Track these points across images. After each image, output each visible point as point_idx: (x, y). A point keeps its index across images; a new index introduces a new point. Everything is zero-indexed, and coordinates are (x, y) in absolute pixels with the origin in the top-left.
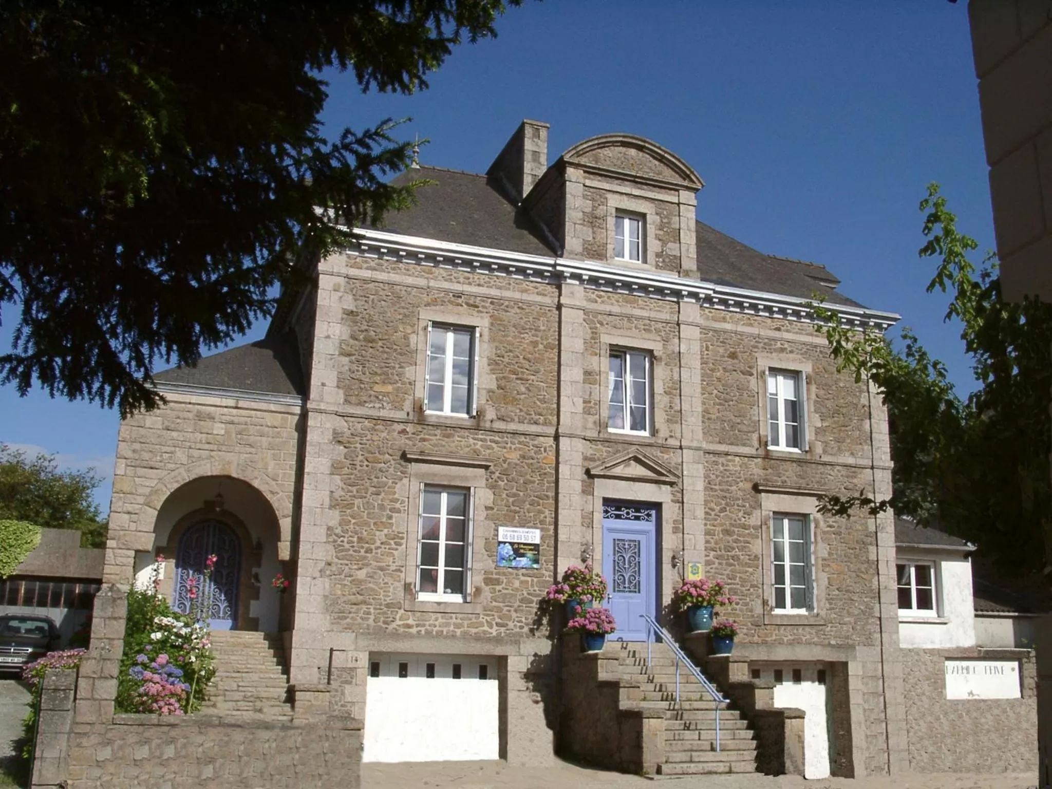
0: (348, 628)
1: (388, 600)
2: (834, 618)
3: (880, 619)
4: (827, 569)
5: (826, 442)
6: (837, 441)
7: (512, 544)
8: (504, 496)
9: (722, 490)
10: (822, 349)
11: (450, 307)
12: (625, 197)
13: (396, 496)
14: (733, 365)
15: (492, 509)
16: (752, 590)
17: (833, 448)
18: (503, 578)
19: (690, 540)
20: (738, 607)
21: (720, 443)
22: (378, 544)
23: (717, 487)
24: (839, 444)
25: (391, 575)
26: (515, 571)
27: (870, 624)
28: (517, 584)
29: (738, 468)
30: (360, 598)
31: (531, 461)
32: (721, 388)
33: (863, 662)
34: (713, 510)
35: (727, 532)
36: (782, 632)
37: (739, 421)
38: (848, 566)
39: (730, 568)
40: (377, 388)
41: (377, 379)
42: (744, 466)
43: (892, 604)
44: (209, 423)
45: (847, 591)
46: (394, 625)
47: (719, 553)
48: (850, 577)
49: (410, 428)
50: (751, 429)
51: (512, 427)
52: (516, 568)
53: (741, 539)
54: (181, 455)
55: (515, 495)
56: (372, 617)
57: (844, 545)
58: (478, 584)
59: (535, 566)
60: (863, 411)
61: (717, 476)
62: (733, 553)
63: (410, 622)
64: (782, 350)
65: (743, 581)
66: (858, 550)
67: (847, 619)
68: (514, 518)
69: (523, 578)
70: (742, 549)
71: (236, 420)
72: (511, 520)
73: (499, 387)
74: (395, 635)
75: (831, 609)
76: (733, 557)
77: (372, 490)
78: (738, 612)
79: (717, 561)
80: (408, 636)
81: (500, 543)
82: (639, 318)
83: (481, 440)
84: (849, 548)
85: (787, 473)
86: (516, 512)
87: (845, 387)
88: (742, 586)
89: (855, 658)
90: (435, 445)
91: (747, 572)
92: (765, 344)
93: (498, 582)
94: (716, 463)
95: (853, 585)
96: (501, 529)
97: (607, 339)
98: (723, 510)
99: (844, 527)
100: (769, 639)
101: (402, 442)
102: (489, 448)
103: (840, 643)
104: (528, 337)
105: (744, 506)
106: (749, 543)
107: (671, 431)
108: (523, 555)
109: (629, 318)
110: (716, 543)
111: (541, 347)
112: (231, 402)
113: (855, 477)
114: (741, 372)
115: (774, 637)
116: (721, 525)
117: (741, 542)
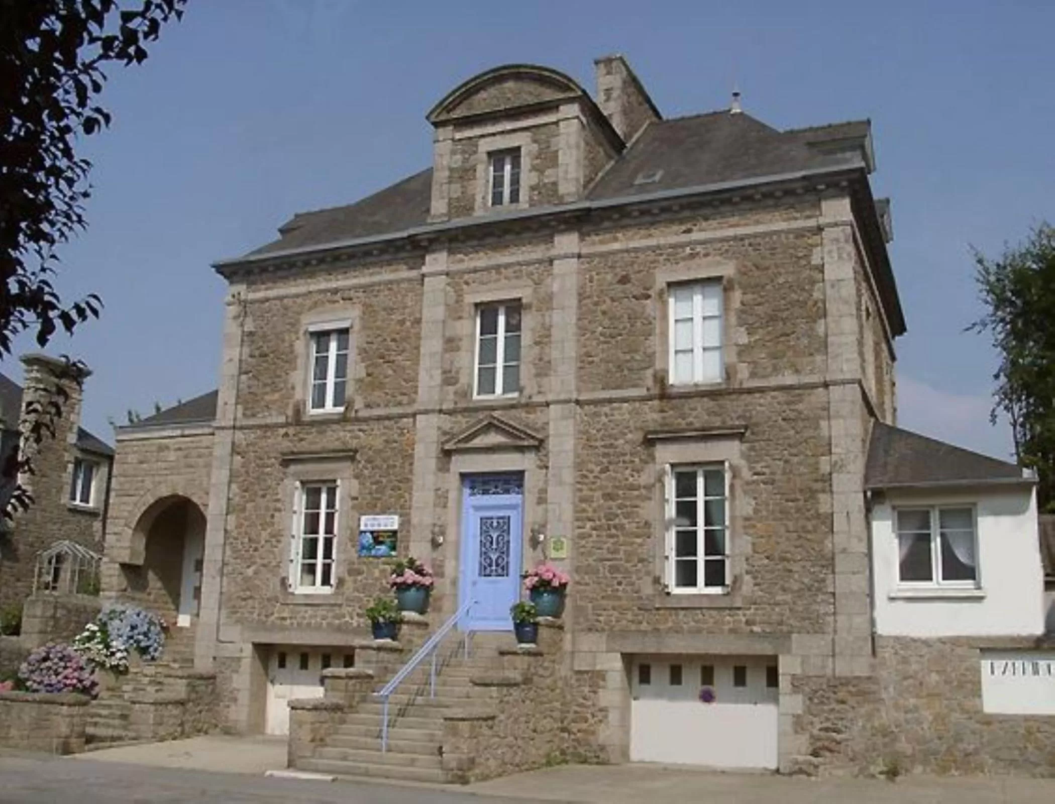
0: (238, 621)
1: (269, 595)
2: (760, 597)
3: (834, 594)
4: (751, 531)
5: (754, 362)
6: (774, 356)
7: (372, 532)
8: (368, 484)
9: (604, 446)
10: (752, 240)
11: (328, 305)
12: (498, 137)
13: (279, 497)
14: (623, 292)
15: (356, 499)
16: (640, 565)
17: (765, 368)
18: (364, 568)
19: (554, 510)
20: (621, 588)
21: (603, 389)
22: (263, 542)
23: (598, 444)
24: (774, 361)
25: (271, 571)
26: (376, 561)
27: (819, 603)
28: (377, 573)
29: (627, 416)
30: (248, 593)
31: (395, 445)
32: (606, 322)
33: (802, 656)
34: (592, 472)
35: (608, 497)
36: (681, 617)
37: (628, 357)
38: (786, 525)
39: (612, 540)
40: (267, 398)
41: (268, 389)
42: (635, 412)
43: (854, 573)
44: (165, 453)
45: (783, 559)
46: (272, 618)
47: (598, 523)
48: (788, 539)
49: (291, 431)
50: (643, 365)
51: (376, 412)
52: (375, 557)
53: (628, 503)
54: (148, 483)
55: (377, 483)
56: (257, 612)
57: (778, 497)
58: (341, 575)
59: (393, 553)
60: (815, 309)
61: (598, 431)
62: (617, 521)
63: (285, 615)
64: (692, 256)
65: (629, 555)
66: (801, 503)
67: (779, 598)
68: (375, 506)
69: (382, 567)
70: (627, 516)
71: (183, 446)
72: (373, 508)
73: (369, 375)
74: (273, 628)
75: (756, 585)
76: (615, 527)
77: (261, 493)
78: (620, 594)
79: (594, 532)
80: (283, 629)
81: (362, 532)
82: (507, 266)
83: (350, 431)
84: (787, 501)
85: (694, 413)
86: (379, 499)
87: (787, 282)
88: (627, 561)
89: (789, 651)
90: (311, 443)
91: (632, 544)
92: (668, 255)
93: (360, 573)
94: (597, 414)
95: (792, 549)
96: (363, 518)
97: (471, 298)
98: (605, 470)
99: (779, 472)
100: (661, 627)
101: (286, 445)
102: (358, 437)
103: (768, 630)
104: (396, 317)
105: (633, 462)
106: (636, 507)
107: (540, 387)
108: (381, 543)
109: (498, 268)
110: (595, 511)
111: (408, 324)
112: (179, 432)
113: (800, 402)
114: (634, 297)
115: (670, 624)
116: (601, 488)
117: (626, 506)
